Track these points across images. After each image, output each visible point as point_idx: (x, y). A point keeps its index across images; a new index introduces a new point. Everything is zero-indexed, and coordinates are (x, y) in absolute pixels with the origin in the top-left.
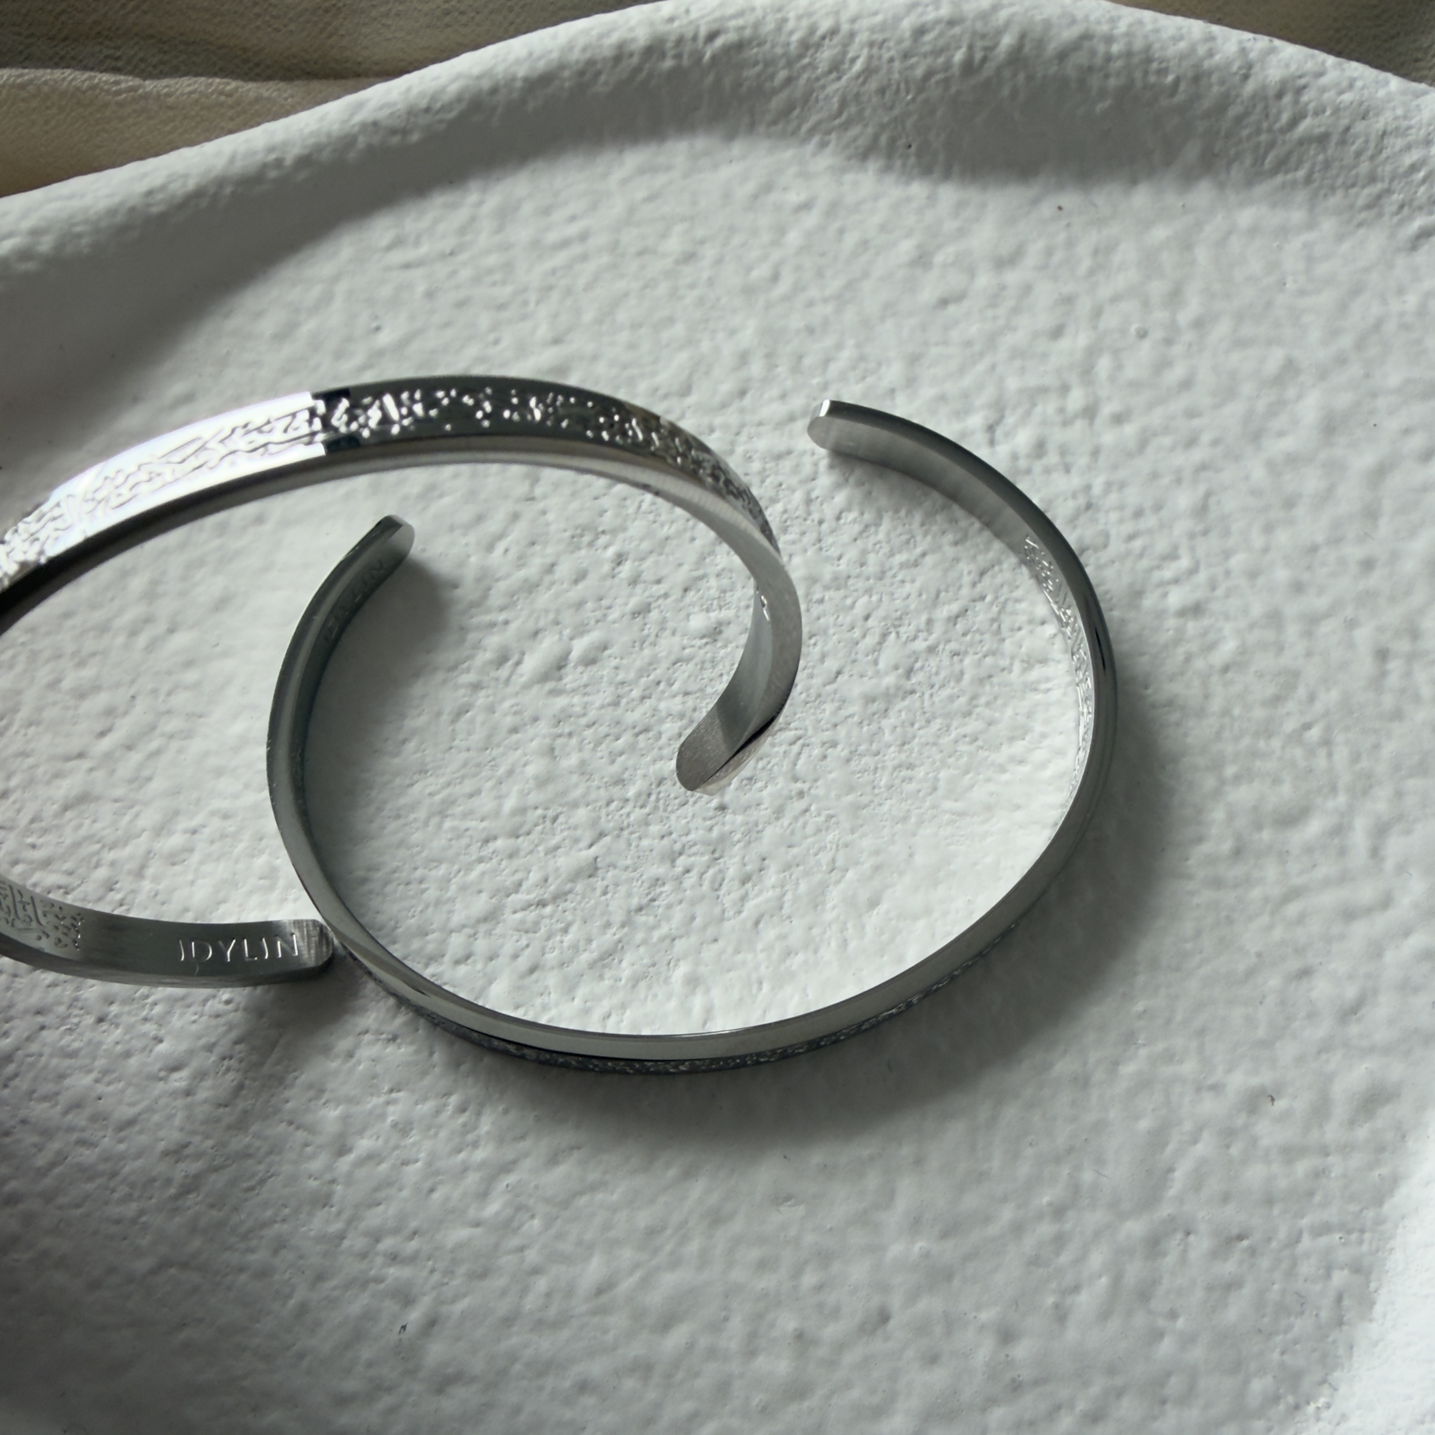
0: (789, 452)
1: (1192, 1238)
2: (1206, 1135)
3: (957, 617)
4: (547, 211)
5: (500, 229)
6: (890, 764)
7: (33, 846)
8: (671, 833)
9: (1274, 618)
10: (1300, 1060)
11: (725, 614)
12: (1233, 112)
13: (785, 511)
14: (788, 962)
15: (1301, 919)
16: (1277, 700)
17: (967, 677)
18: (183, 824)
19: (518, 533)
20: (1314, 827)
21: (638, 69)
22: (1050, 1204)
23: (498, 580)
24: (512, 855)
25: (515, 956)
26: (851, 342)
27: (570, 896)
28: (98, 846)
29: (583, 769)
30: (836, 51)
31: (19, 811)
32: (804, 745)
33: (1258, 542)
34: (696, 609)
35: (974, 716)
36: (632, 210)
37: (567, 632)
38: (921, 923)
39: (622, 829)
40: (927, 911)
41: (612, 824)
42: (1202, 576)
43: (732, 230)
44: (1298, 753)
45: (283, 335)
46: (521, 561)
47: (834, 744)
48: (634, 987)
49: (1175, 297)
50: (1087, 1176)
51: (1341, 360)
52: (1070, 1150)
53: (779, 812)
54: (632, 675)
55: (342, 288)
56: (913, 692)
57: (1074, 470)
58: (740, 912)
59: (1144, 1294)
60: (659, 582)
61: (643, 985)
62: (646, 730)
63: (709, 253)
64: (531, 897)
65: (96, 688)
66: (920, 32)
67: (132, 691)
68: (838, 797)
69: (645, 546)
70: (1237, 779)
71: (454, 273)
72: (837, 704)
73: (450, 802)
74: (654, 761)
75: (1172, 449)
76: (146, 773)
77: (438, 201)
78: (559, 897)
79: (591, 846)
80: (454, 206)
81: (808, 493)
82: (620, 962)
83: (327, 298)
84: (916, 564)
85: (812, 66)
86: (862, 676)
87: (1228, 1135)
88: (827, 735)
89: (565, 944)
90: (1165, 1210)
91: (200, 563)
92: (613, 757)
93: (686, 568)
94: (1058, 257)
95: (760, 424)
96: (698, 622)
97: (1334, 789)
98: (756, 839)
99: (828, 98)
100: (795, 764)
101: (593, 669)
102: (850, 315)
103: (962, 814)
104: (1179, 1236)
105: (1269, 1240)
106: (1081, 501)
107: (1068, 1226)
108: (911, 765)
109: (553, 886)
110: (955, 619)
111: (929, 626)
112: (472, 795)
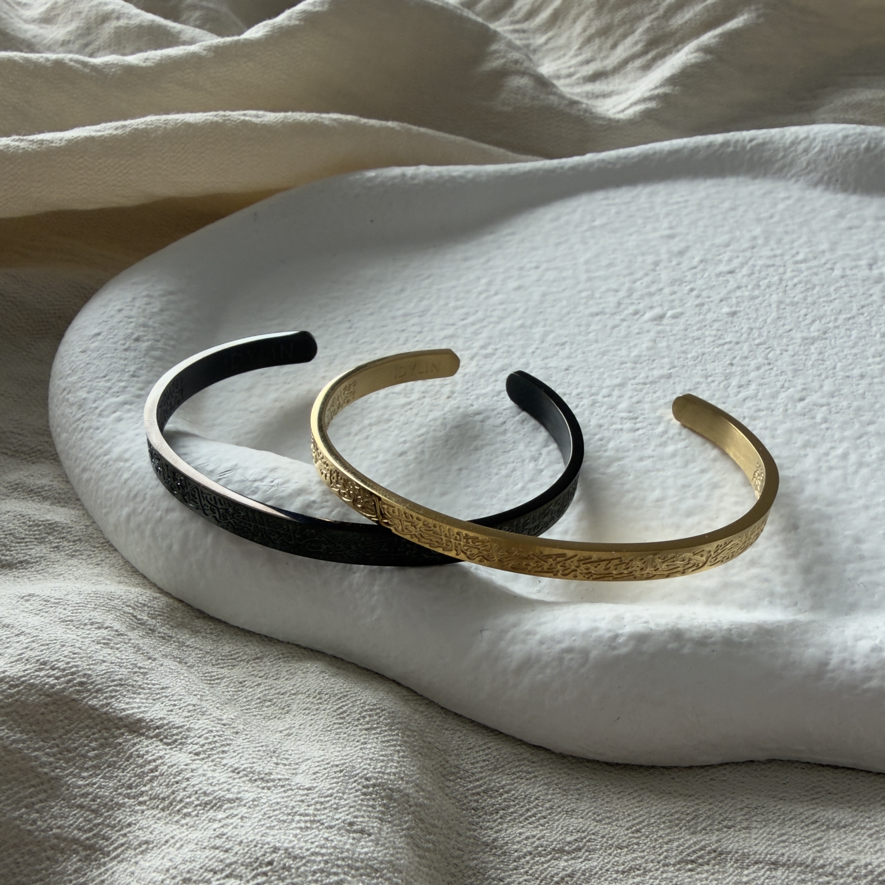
0: (773, 265)
4: (671, 194)
5: (650, 198)
6: (813, 359)
8: (706, 370)
11: (738, 309)
17: (853, 337)
18: (491, 347)
19: (647, 279)
24: (633, 368)
25: (631, 397)
26: (805, 237)
29: (668, 347)
30: (807, 145)
32: (772, 350)
34: (725, 306)
35: (856, 348)
36: (708, 196)
37: (666, 308)
39: (684, 366)
41: (679, 364)
43: (753, 203)
45: (555, 220)
46: (648, 287)
53: (758, 368)
54: (694, 322)
55: (580, 209)
56: (826, 339)
62: (699, 339)
64: (640, 381)
67: (477, 309)
68: (788, 366)
69: (704, 287)
71: (628, 208)
72: (789, 339)
73: (608, 351)
76: (479, 332)
79: (669, 369)
80: (630, 191)
83: (574, 211)
85: (795, 151)
86: (802, 332)
88: (783, 348)
91: (511, 277)
92: (682, 345)
93: (722, 295)
96: (726, 310)
98: (747, 375)
99: (801, 163)
100: (767, 355)
101: (676, 320)
103: (848, 377)
108: (823, 360)
109: (650, 379)
110: (849, 319)
111: (836, 320)
112: (617, 350)
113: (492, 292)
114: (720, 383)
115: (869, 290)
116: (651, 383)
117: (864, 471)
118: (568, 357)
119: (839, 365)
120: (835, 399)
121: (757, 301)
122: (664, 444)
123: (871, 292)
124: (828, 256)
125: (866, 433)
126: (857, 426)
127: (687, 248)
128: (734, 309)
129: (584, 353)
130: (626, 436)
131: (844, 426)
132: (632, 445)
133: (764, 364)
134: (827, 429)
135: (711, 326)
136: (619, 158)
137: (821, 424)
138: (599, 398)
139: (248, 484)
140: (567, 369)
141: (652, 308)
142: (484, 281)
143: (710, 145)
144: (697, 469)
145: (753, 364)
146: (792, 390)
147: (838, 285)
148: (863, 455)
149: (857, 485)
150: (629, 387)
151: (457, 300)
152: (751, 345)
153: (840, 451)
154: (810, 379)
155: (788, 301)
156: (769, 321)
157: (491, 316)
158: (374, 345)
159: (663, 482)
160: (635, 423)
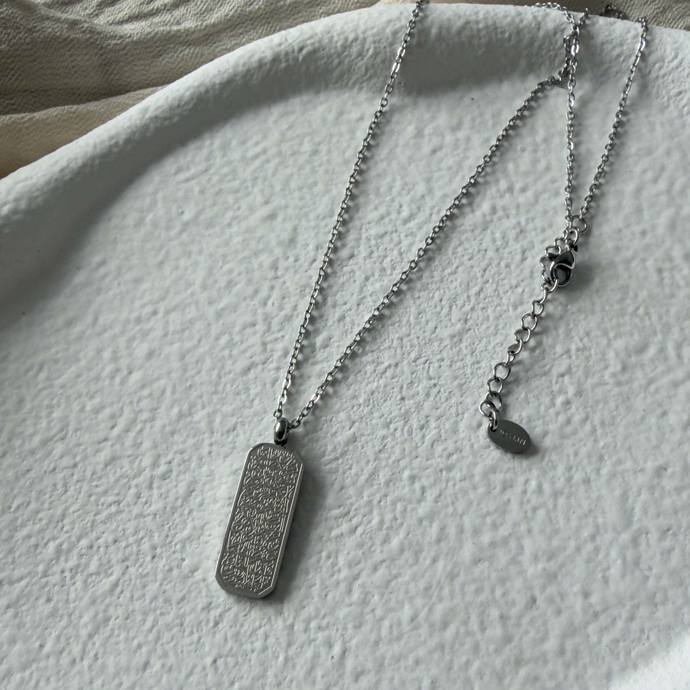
1: (649, 535)
2: (644, 491)
3: (479, 292)
4: (243, 142)
5: (224, 155)
6: (469, 363)
7: (97, 486)
8: (383, 415)
10: (672, 450)
13: (392, 261)
14: (451, 459)
15: (657, 391)
16: (622, 300)
18: (163, 460)
20: (652, 351)
21: (270, 70)
22: (589, 535)
23: (273, 318)
26: (398, 178)
27: (348, 453)
28: (127, 479)
30: (359, 47)
31: (84, 471)
32: (430, 363)
34: (366, 312)
35: (499, 334)
36: (283, 135)
39: (362, 418)
41: (357, 417)
43: (331, 135)
44: (637, 321)
45: (139, 223)
46: (281, 307)
48: (388, 486)
49: (532, 130)
50: (600, 520)
52: (590, 511)
53: (428, 395)
55: (160, 196)
57: (511, 216)
58: (423, 443)
59: (637, 562)
61: (391, 484)
63: (324, 148)
64: (331, 457)
65: (103, 407)
66: (395, 33)
67: (120, 404)
68: (452, 383)
70: (615, 337)
71: (210, 179)
72: (439, 342)
74: (367, 385)
75: (549, 199)
76: (139, 441)
77: (192, 147)
78: (343, 454)
79: (350, 428)
80: (200, 148)
81: (400, 250)
82: (378, 476)
84: (455, 272)
85: (349, 55)
86: (446, 327)
87: (652, 489)
88: (439, 357)
89: (352, 474)
90: (636, 526)
91: (133, 338)
93: (355, 295)
94: (477, 122)
95: (369, 223)
97: (655, 333)
98: (422, 409)
99: (359, 68)
100: (428, 373)
101: (328, 349)
102: (394, 165)
104: (644, 535)
105: (680, 528)
106: (518, 230)
107: (598, 543)
109: (339, 450)
111: (469, 298)
122: (387, 540)
130: (350, 543)
132: (360, 552)
133: (431, 388)
145: (421, 390)
146: (466, 415)
148: (553, 481)
151: (92, 397)
152: (409, 363)
157: (140, 411)
158: (33, 506)
159: (407, 592)
160: (351, 520)
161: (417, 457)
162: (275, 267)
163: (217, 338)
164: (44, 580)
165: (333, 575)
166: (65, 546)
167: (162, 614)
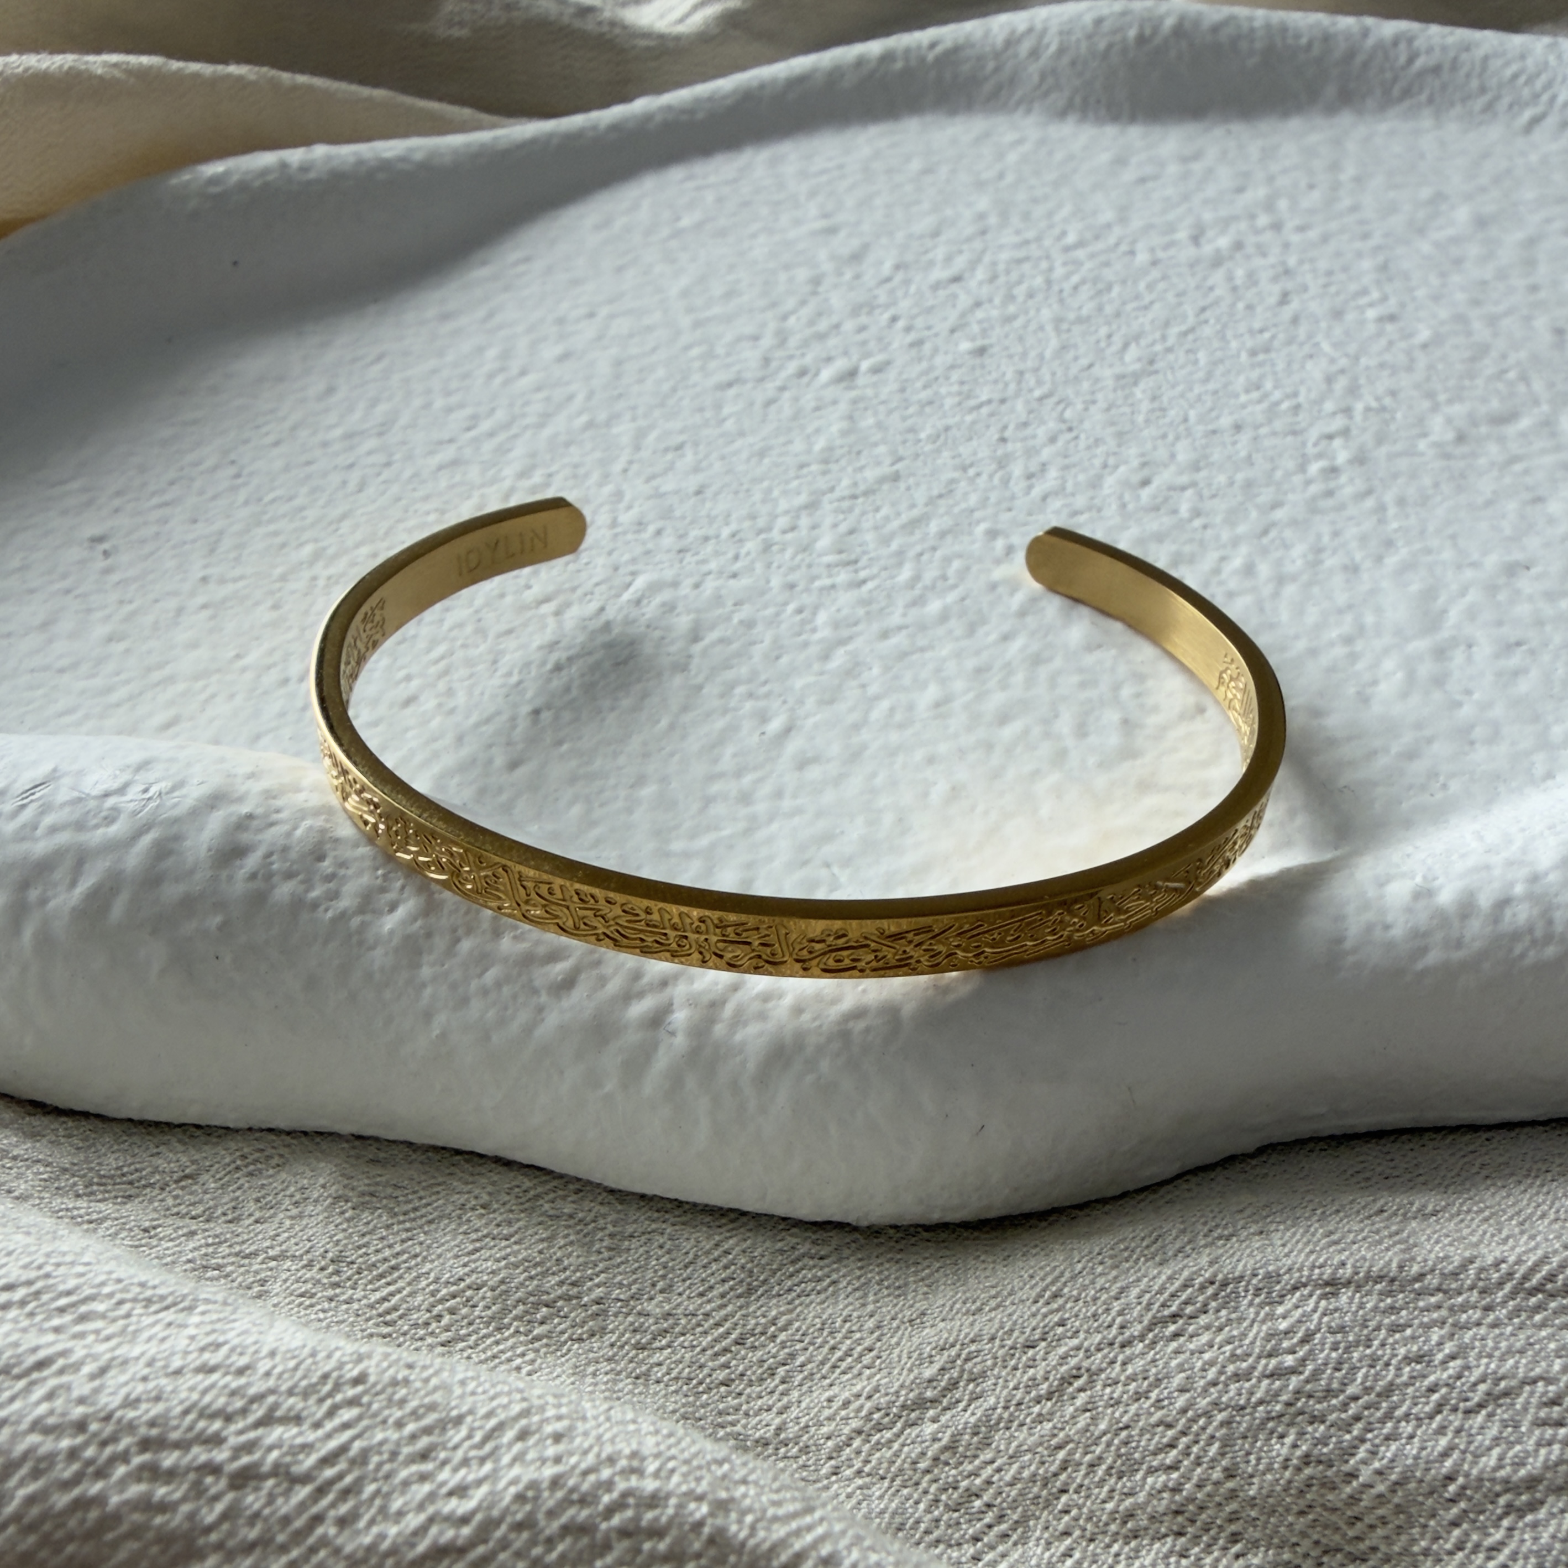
0: (1027, 259)
1: (1474, 649)
2: (1473, 591)
4: (808, 157)
5: (770, 168)
6: (1144, 410)
8: (960, 456)
9: (1461, 319)
10: (1547, 545)
11: (986, 342)
12: (1359, 59)
15: (1526, 472)
16: (1473, 359)
17: (1202, 363)
19: (806, 311)
20: (1525, 423)
22: (1340, 637)
23: (794, 333)
24: (824, 473)
25: (835, 526)
26: (1069, 204)
27: (878, 492)
29: (879, 425)
30: (1033, 42)
32: (1068, 404)
33: (1434, 281)
34: (964, 339)
35: (1212, 382)
37: (855, 358)
38: (1189, 493)
39: (918, 455)
40: (1194, 484)
41: (908, 453)
42: (1393, 301)
43: (961, 156)
44: (1500, 386)
45: (601, 226)
46: (811, 323)
47: (1094, 402)
48: (941, 537)
49: (1335, 167)
50: (1369, 620)
51: (1483, 190)
52: (1351, 606)
53: (1053, 440)
54: (914, 376)
55: (647, 202)
56: (1156, 372)
57: (1270, 255)
58: (1028, 494)
59: (1439, 681)
60: (929, 328)
61: (949, 536)
62: (930, 403)
63: (944, 168)
64: (844, 494)
65: (461, 406)
66: (1099, 22)
67: (492, 406)
68: (1104, 429)
69: (915, 311)
70: (1450, 402)
71: (738, 189)
72: (1092, 381)
73: (770, 448)
75: (1350, 241)
76: (506, 447)
78: (869, 493)
79: (893, 464)
80: (733, 160)
82: (927, 524)
83: (636, 207)
86: (1111, 366)
87: (1492, 589)
88: (1087, 398)
89: (878, 517)
90: (1445, 633)
91: (543, 339)
92: (904, 419)
93: (951, 319)
94: (1232, 154)
96: (965, 346)
97: (1536, 402)
98: (1036, 455)
99: (1030, 76)
100: (1062, 414)
101: (880, 374)
102: (1066, 191)
103: (1214, 432)
104: (1462, 648)
106: (1280, 270)
107: (1359, 648)
108: (1163, 410)
109: (862, 487)
110: (1185, 334)
111: (1164, 338)
112: (785, 444)
113: (515, 370)
114: (991, 476)
115: (1205, 279)
116: (866, 493)
117: (1290, 590)
118: (696, 470)
119: (1192, 414)
120: (1203, 473)
121: (1018, 323)
122: (919, 601)
123: (1210, 282)
124: (1117, 231)
125: (1273, 524)
126: (1254, 514)
127: (865, 248)
128: (979, 343)
129: (723, 458)
130: (845, 599)
131: (1232, 517)
132: (861, 612)
133: (1061, 432)
134: (1205, 527)
135: (947, 378)
136: (698, 101)
137: (1190, 520)
138: (775, 535)
139: (92, 804)
140: (698, 492)
141: (829, 360)
142: (492, 353)
143: (860, 62)
144: (993, 637)
145: (1042, 433)
146: (1122, 469)
147: (1149, 278)
148: (1279, 563)
149: (1285, 616)
150: (827, 505)
151: (448, 394)
152: (1027, 402)
153: (1237, 562)
154: (1149, 446)
155: (1072, 316)
156: (1048, 354)
157: (524, 415)
158: (297, 502)
159: (938, 670)
160: (856, 571)
161: (1010, 510)
162: (816, 281)
163: (688, 347)
164: (278, 585)
165: (799, 634)
166: (331, 551)
167: (464, 646)
